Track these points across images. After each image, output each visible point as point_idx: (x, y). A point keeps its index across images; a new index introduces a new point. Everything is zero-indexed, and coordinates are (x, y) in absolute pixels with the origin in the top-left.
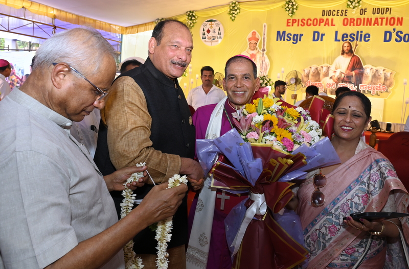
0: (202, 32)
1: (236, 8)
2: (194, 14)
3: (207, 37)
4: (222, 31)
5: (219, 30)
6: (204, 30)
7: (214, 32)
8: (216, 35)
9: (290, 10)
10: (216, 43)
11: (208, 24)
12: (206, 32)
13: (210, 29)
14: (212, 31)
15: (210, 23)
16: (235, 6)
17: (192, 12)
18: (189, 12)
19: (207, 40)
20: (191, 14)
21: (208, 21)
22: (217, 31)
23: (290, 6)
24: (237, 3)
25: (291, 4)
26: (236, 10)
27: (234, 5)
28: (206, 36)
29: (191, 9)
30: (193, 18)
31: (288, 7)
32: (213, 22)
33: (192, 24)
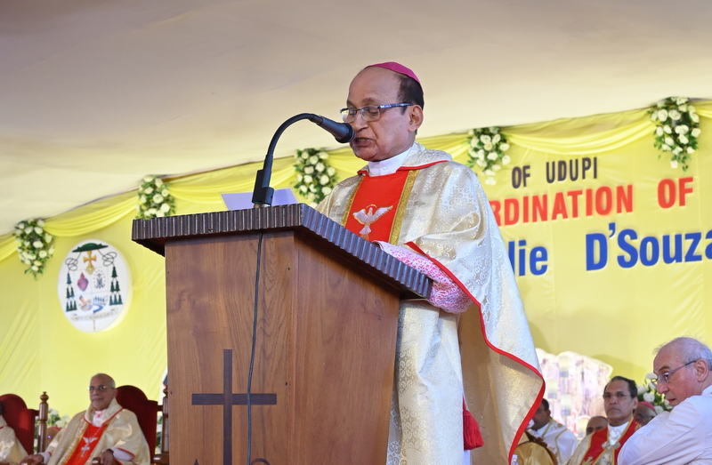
0: (63, 287)
1: (157, 199)
2: (39, 231)
3: (79, 303)
4: (122, 279)
5: (114, 275)
6: (69, 282)
7: (100, 284)
8: (105, 292)
9: (309, 190)
10: (109, 319)
11: (81, 260)
12: (74, 284)
13: (87, 276)
14: (92, 279)
15: (85, 254)
16: (154, 193)
17: (34, 224)
18: (22, 226)
19: (79, 312)
20: (29, 231)
21: (80, 250)
22: (108, 280)
23: (308, 179)
24: (159, 183)
25: (309, 170)
26: (158, 206)
27: (149, 191)
28: (76, 298)
29: (30, 217)
30: (38, 244)
31: (303, 183)
32: (95, 252)
33: (38, 263)
